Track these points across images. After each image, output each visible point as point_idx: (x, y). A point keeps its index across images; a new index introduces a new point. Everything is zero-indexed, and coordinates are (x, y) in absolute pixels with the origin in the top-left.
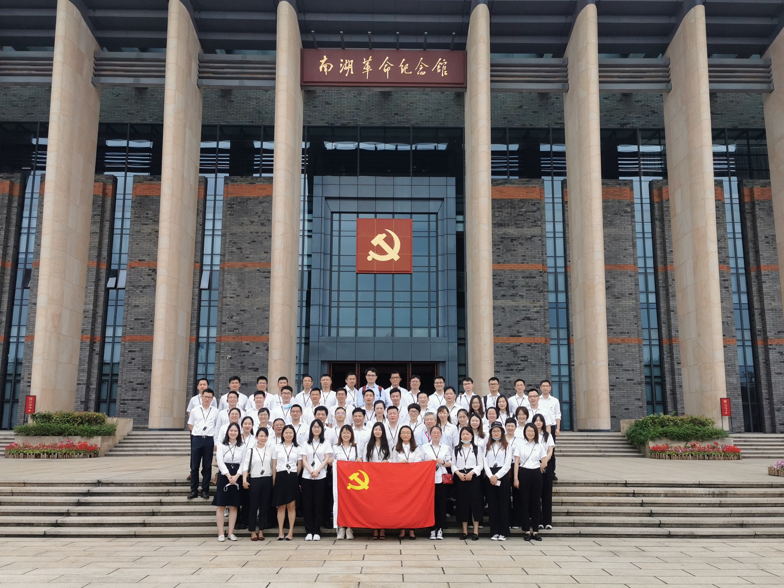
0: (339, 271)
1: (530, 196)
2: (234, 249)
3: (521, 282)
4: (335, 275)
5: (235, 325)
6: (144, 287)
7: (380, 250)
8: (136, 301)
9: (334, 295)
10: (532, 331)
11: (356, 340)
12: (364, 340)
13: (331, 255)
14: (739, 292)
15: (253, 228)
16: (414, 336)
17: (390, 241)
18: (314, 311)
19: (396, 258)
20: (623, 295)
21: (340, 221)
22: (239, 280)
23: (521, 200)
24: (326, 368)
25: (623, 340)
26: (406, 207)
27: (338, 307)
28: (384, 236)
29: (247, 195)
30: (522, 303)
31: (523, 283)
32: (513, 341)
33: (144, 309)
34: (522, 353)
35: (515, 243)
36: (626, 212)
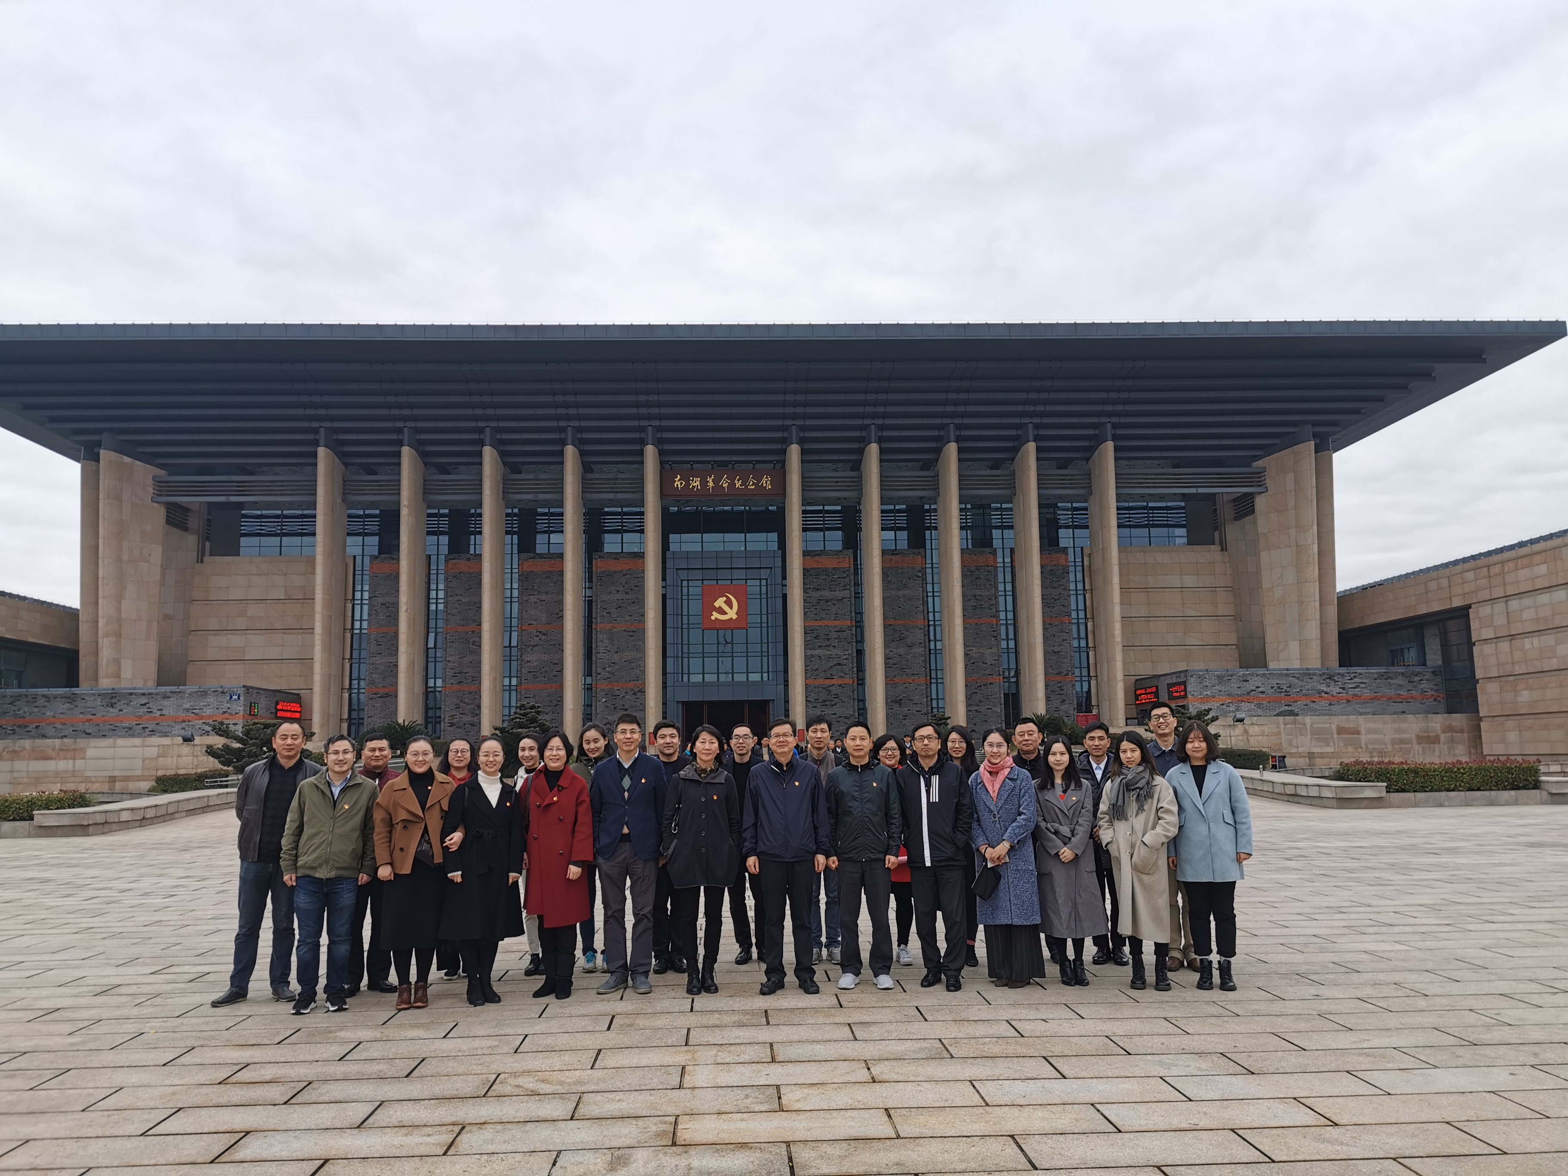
0: (688, 628)
1: (841, 565)
2: (604, 613)
3: (834, 635)
4: (685, 631)
5: (608, 675)
6: (534, 646)
7: (721, 611)
8: (527, 657)
9: (685, 647)
10: (842, 675)
11: (703, 684)
12: (711, 684)
13: (682, 615)
14: (1008, 639)
15: (619, 596)
16: (750, 679)
17: (729, 603)
18: (670, 661)
19: (735, 617)
20: (914, 644)
21: (688, 587)
22: (609, 639)
23: (834, 569)
24: (680, 706)
25: (914, 680)
26: (742, 574)
27: (689, 658)
28: (724, 599)
29: (613, 569)
30: (834, 652)
31: (836, 636)
32: (828, 682)
33: (535, 664)
34: (834, 692)
35: (829, 603)
36: (918, 577)
